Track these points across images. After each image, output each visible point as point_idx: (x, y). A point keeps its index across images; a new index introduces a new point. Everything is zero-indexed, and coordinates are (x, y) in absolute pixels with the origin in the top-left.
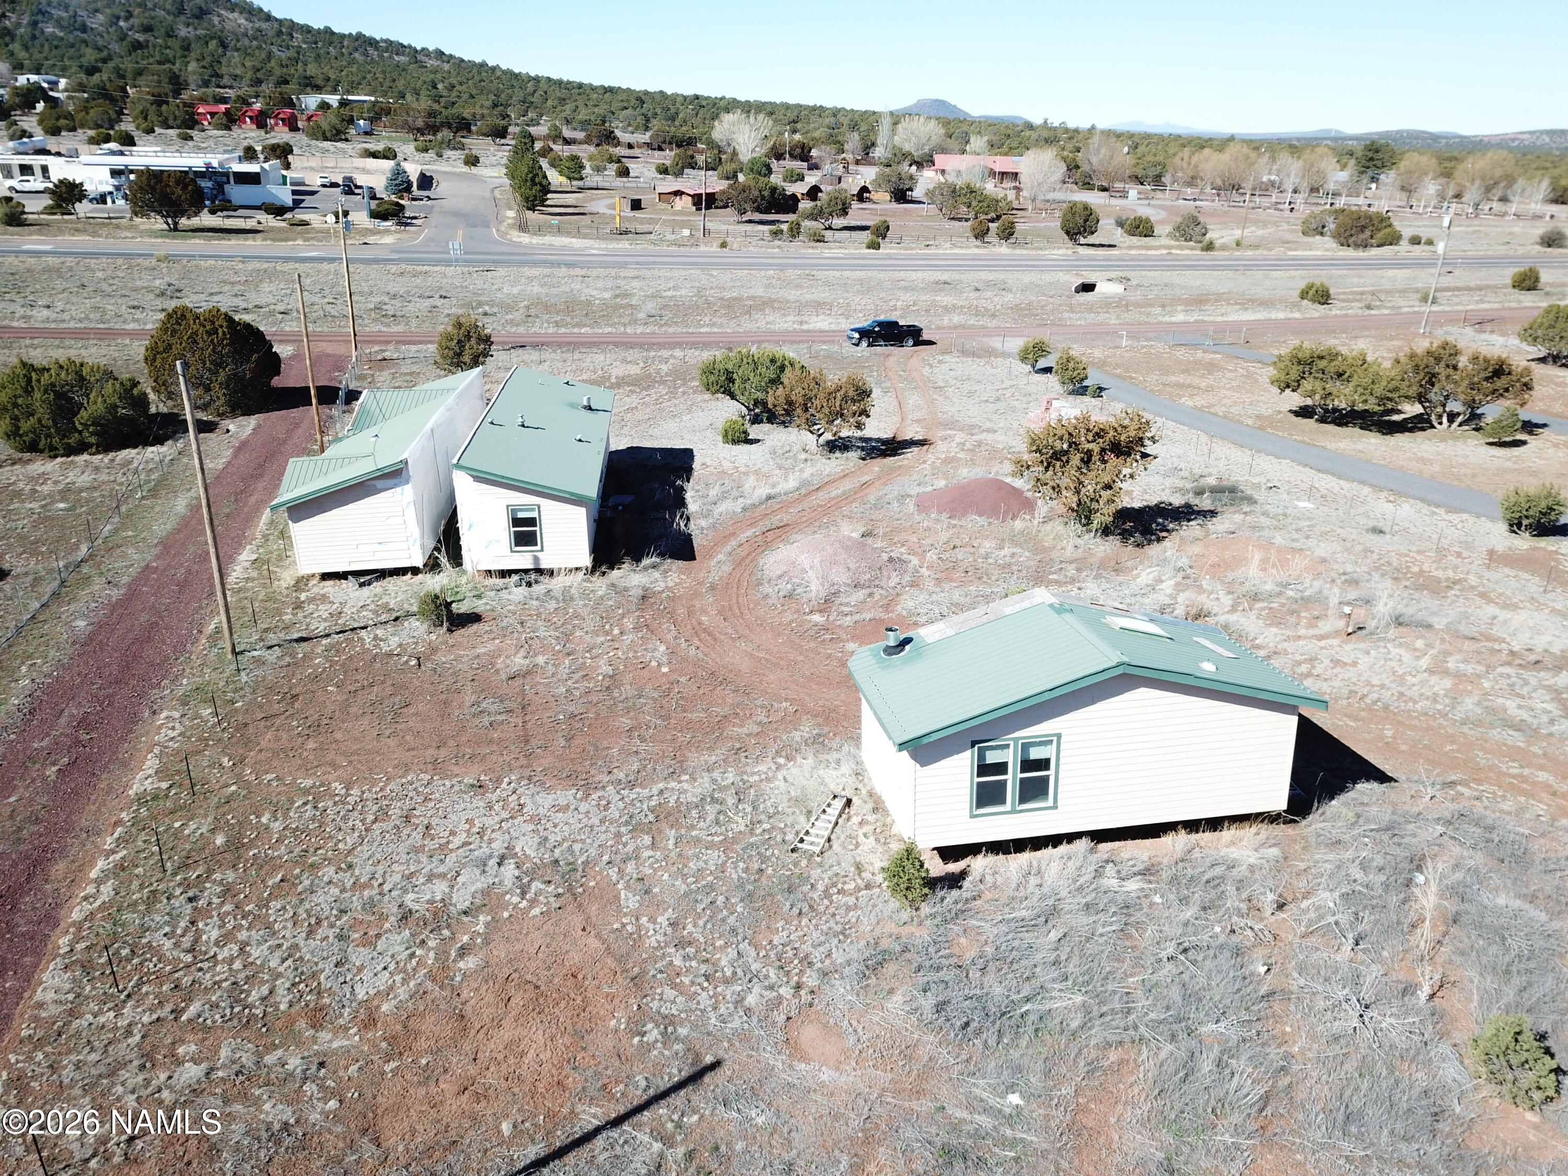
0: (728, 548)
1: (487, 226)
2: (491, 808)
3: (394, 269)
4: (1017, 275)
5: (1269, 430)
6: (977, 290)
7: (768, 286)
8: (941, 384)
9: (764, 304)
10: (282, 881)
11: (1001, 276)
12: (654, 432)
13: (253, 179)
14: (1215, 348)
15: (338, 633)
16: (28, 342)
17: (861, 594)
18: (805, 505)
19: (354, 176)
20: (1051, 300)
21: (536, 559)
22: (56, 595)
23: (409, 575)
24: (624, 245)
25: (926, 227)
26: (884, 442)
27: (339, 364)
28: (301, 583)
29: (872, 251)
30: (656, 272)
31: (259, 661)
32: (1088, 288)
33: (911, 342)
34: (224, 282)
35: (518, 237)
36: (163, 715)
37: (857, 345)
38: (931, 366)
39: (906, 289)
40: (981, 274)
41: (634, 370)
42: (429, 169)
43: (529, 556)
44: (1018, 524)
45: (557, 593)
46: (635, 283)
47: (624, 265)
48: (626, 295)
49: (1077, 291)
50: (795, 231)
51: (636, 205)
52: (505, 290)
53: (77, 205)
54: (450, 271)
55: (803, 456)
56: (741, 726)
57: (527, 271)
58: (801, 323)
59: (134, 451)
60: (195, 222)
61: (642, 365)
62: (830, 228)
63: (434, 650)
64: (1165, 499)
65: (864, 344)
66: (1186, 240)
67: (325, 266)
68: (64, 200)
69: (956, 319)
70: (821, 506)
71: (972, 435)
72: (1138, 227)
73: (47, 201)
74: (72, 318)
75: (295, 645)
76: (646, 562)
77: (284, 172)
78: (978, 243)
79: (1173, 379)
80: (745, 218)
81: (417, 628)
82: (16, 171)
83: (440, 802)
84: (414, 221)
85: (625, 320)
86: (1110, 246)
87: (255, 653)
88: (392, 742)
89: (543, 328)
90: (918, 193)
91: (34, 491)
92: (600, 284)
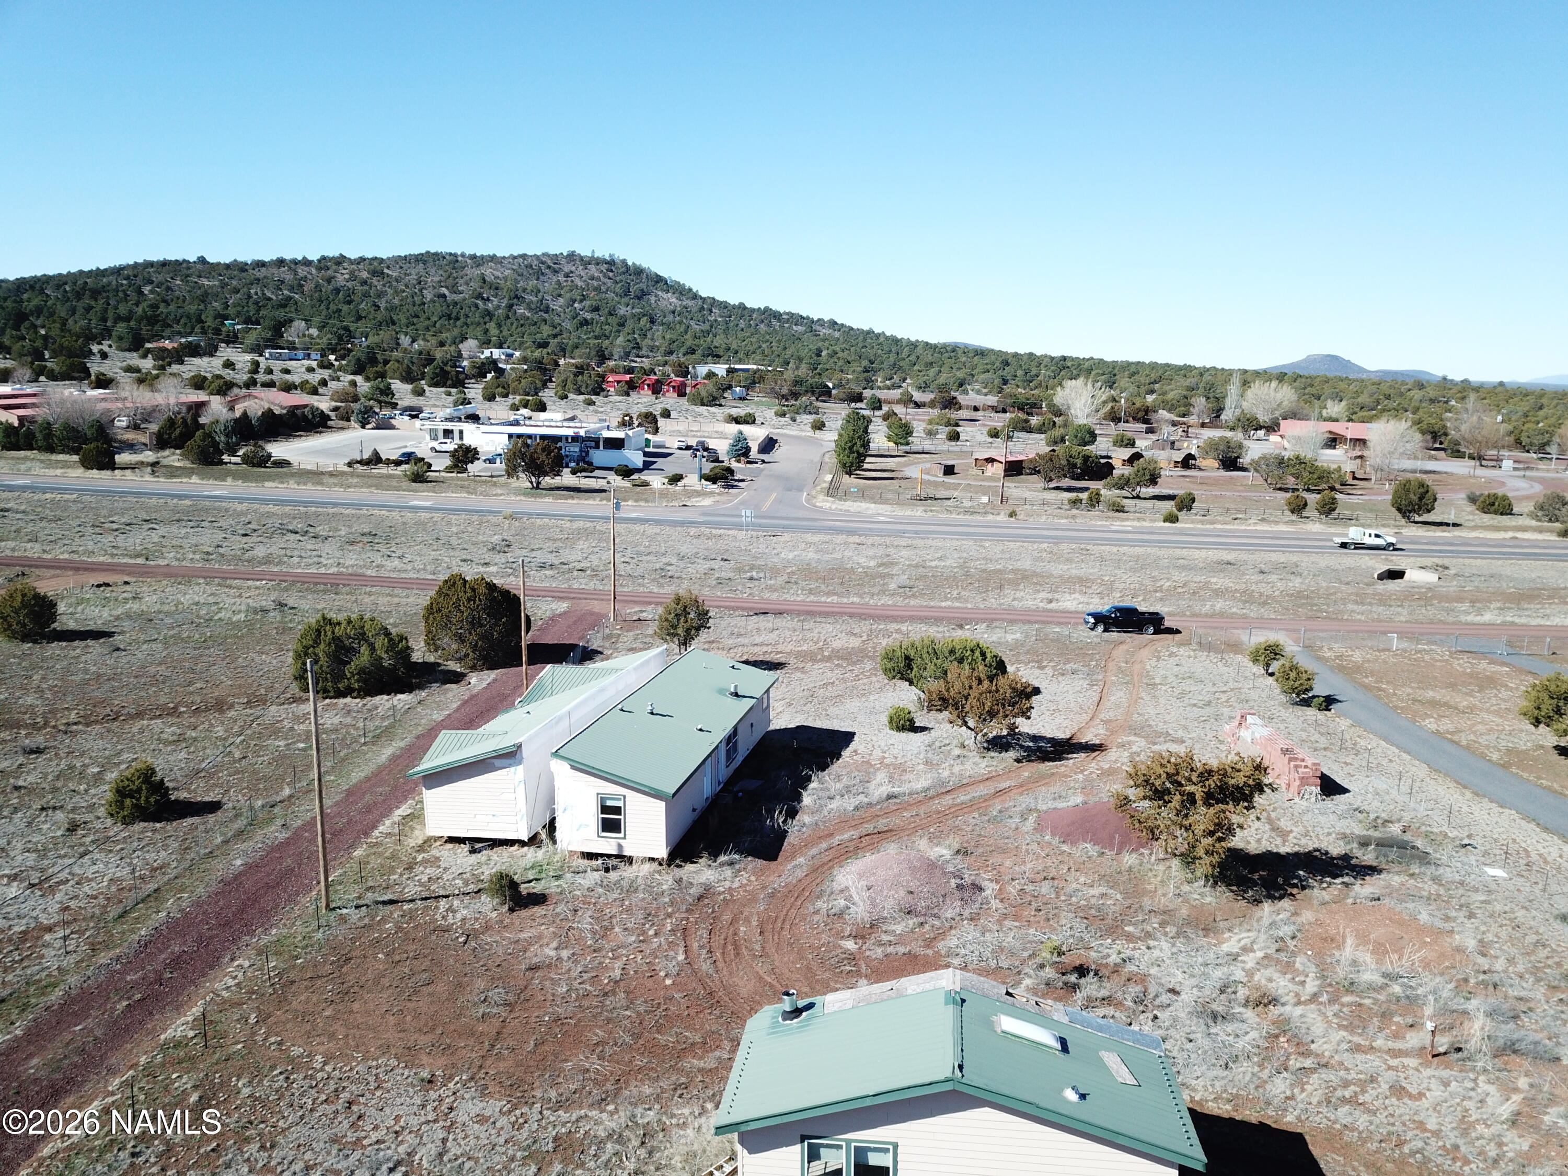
0: (814, 851)
1: (800, 490)
2: (424, 1106)
3: (693, 531)
4: (1314, 558)
5: (1514, 770)
6: (1262, 572)
7: (1035, 559)
8: (1157, 681)
9: (1023, 578)
10: (213, 1150)
11: (1294, 558)
12: (833, 711)
13: (616, 444)
14: (1508, 659)
15: (422, 899)
16: (368, 589)
17: (912, 922)
18: (922, 810)
19: (707, 440)
20: (1343, 587)
21: (620, 847)
22: (240, 833)
23: (516, 847)
24: (918, 512)
25: (1244, 497)
26: (1052, 741)
27: (596, 621)
28: (429, 841)
29: (1167, 524)
30: (930, 542)
31: (343, 919)
32: (1395, 575)
33: (1151, 630)
34: (549, 539)
35: (826, 503)
36: (236, 963)
37: (1092, 629)
38: (1159, 658)
39: (1183, 568)
40: (1273, 554)
41: (855, 643)
42: (775, 433)
43: (614, 843)
44: (1129, 859)
45: (625, 884)
46: (905, 553)
47: (901, 534)
48: (892, 564)
49: (1381, 577)
50: (1095, 500)
51: (949, 470)
52: (782, 555)
53: (470, 466)
54: (741, 535)
55: (957, 751)
56: (701, 1058)
57: (809, 537)
58: (1051, 601)
59: (385, 697)
60: (557, 481)
61: (865, 638)
62: (1138, 497)
63: (487, 928)
64: (1323, 846)
65: (1100, 628)
66: (1550, 520)
67: (637, 527)
68: (460, 461)
69: (1219, 605)
70: (939, 812)
71: (1155, 744)
72: (1493, 504)
73: (447, 461)
74: (414, 569)
75: (380, 906)
76: (723, 858)
77: (650, 437)
78: (1294, 517)
79: (1430, 694)
80: (1052, 485)
81: (488, 906)
82: (441, 434)
83: (388, 1092)
84: (740, 484)
85: (875, 590)
86: (1455, 525)
87: (344, 911)
88: (392, 1020)
89: (796, 596)
90: (1245, 461)
91: (292, 729)
92: (871, 552)
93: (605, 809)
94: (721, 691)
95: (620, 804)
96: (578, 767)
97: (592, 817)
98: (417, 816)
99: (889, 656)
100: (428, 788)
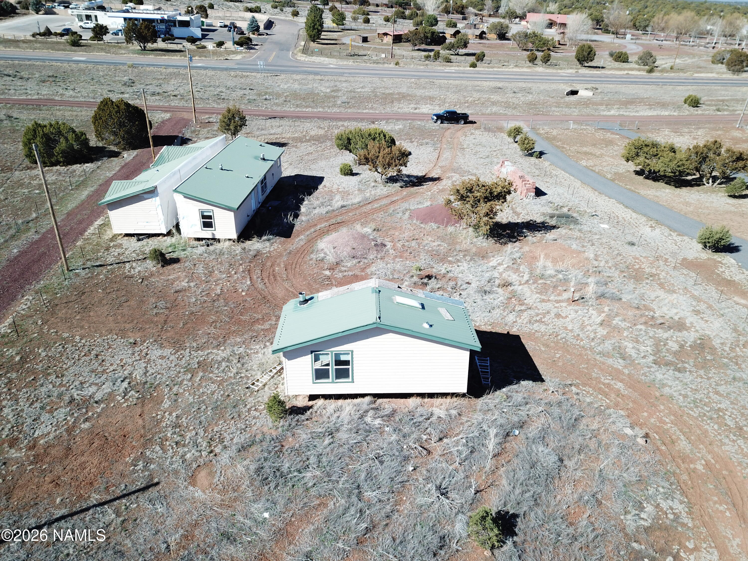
0: (308, 233)
1: (288, 50)
2: (133, 354)
3: (233, 73)
4: (538, 85)
5: (616, 182)
6: (515, 92)
7: (409, 87)
8: (465, 147)
9: (403, 97)
10: (33, 380)
11: (530, 85)
12: (313, 167)
13: (185, 24)
14: (619, 132)
15: (117, 263)
16: (58, 107)
17: (355, 261)
18: (358, 212)
19: (236, 22)
20: (551, 99)
21: (213, 234)
22: (13, 237)
23: (161, 237)
24: (350, 62)
25: (508, 54)
26: (417, 177)
27: (186, 123)
28: (115, 237)
29: (472, 68)
30: (357, 79)
31: (77, 275)
32: (574, 93)
33: (463, 122)
34: (155, 78)
35: (302, 58)
36: (25, 298)
37: (435, 122)
38: (466, 136)
39: (478, 91)
40: (520, 83)
41: (321, 132)
42: (273, 18)
43: (210, 233)
44: (450, 229)
45: (218, 251)
46: (344, 85)
47: (342, 74)
48: (338, 91)
49: (568, 94)
50: (437, 56)
51: (365, 40)
52: (281, 86)
53: (104, 37)
54: (259, 75)
55: (373, 184)
56: (262, 325)
57: (295, 77)
58: (416, 109)
59: (79, 165)
60: (155, 46)
61: (326, 129)
62: (458, 54)
63: (152, 275)
64: (534, 219)
65: (439, 122)
66: (644, 65)
67: (202, 72)
68: (98, 34)
69: (494, 109)
70: (365, 213)
71: (463, 176)
72: (620, 57)
73: (91, 34)
74: (82, 96)
75: (96, 268)
76: (264, 238)
77: (203, 20)
78: (530, 64)
79: (585, 149)
80: (416, 48)
81: (150, 265)
82: (84, 18)
83: (115, 349)
84: (256, 47)
85: (330, 104)
86: (603, 68)
87: (77, 271)
88: (111, 319)
89: (289, 108)
90: (509, 35)
91: (30, 183)
92: (327, 85)
93: (204, 217)
94: (256, 158)
95: (211, 214)
96: (187, 197)
97: (198, 221)
98: (107, 225)
99: (340, 138)
100: (111, 210)
